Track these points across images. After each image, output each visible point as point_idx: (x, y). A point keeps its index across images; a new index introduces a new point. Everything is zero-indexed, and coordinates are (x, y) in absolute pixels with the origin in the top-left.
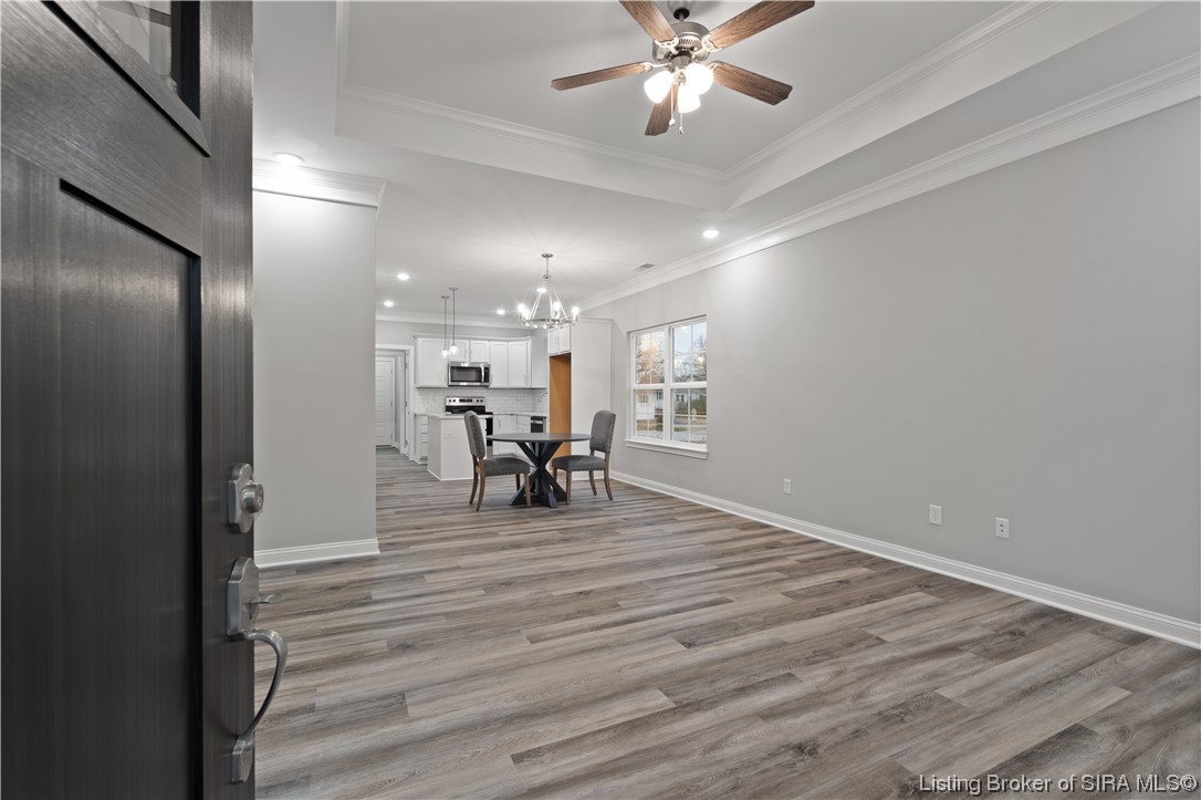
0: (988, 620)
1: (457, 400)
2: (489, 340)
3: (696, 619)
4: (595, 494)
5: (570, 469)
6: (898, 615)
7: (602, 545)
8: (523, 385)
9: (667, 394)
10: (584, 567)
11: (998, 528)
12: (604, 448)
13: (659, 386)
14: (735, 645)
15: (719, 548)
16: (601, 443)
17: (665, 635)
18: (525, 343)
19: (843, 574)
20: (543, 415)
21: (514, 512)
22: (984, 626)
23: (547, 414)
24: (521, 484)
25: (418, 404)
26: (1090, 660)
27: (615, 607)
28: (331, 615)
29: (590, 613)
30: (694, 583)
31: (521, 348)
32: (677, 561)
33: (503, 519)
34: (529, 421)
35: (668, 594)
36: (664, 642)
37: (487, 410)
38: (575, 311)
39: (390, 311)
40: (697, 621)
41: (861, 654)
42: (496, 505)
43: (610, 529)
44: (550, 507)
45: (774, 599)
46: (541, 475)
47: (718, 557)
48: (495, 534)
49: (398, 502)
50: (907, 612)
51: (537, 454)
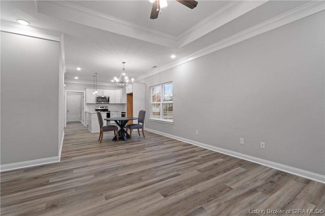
0: (262, 177)
1: (99, 107)
2: (109, 89)
3: (168, 183)
4: (140, 136)
5: (131, 128)
6: (235, 177)
7: (140, 154)
8: (120, 103)
9: (161, 105)
10: (132, 163)
11: (261, 145)
12: (142, 122)
13: (159, 103)
14: (182, 195)
15: (177, 153)
16: (141, 120)
17: (157, 192)
18: (120, 90)
19: (215, 161)
20: (125, 112)
21: (113, 143)
22: (262, 180)
23: (126, 111)
24: (116, 133)
25: (86, 109)
26: (298, 192)
27: (140, 180)
28: (29, 191)
29: (131, 183)
30: (168, 168)
31: (119, 92)
32: (163, 159)
33: (108, 146)
34: (121, 114)
35: (159, 173)
36: (156, 195)
37: (109, 110)
38: (133, 80)
39: (76, 80)
40: (169, 184)
41: (225, 195)
42: (108, 141)
43: (143, 148)
44: (124, 140)
45: (194, 173)
46: (122, 131)
47: (176, 157)
48: (104, 151)
49: (74, 141)
50: (237, 175)
51: (121, 124)
